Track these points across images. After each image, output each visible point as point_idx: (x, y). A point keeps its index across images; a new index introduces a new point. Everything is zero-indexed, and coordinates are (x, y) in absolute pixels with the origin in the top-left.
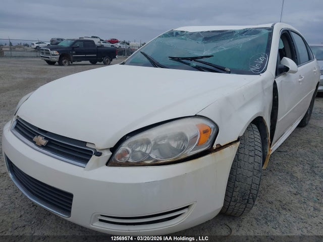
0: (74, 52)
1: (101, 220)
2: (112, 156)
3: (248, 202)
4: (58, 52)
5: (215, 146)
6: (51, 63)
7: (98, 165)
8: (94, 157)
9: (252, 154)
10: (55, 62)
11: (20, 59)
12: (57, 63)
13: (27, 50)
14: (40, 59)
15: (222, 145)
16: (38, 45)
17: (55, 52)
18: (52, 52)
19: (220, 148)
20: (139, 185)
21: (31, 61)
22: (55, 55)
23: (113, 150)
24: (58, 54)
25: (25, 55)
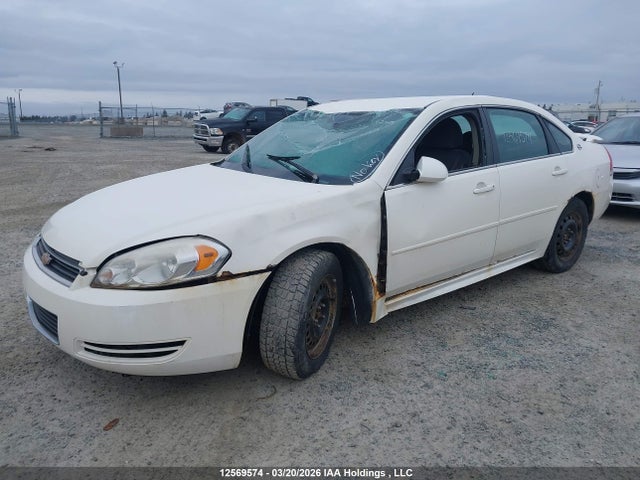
0: (249, 130)
1: (86, 349)
2: (96, 276)
3: (285, 353)
4: (222, 129)
5: (220, 274)
6: (211, 149)
7: (81, 286)
8: (79, 276)
9: (293, 289)
10: (218, 148)
11: (165, 142)
12: (220, 150)
13: (186, 123)
14: (193, 142)
15: (234, 272)
16: (202, 115)
17: (216, 131)
18: (212, 131)
19: (229, 276)
20: (111, 308)
21: (183, 145)
22: (216, 136)
23: (99, 269)
24: (221, 133)
25: (177, 134)
